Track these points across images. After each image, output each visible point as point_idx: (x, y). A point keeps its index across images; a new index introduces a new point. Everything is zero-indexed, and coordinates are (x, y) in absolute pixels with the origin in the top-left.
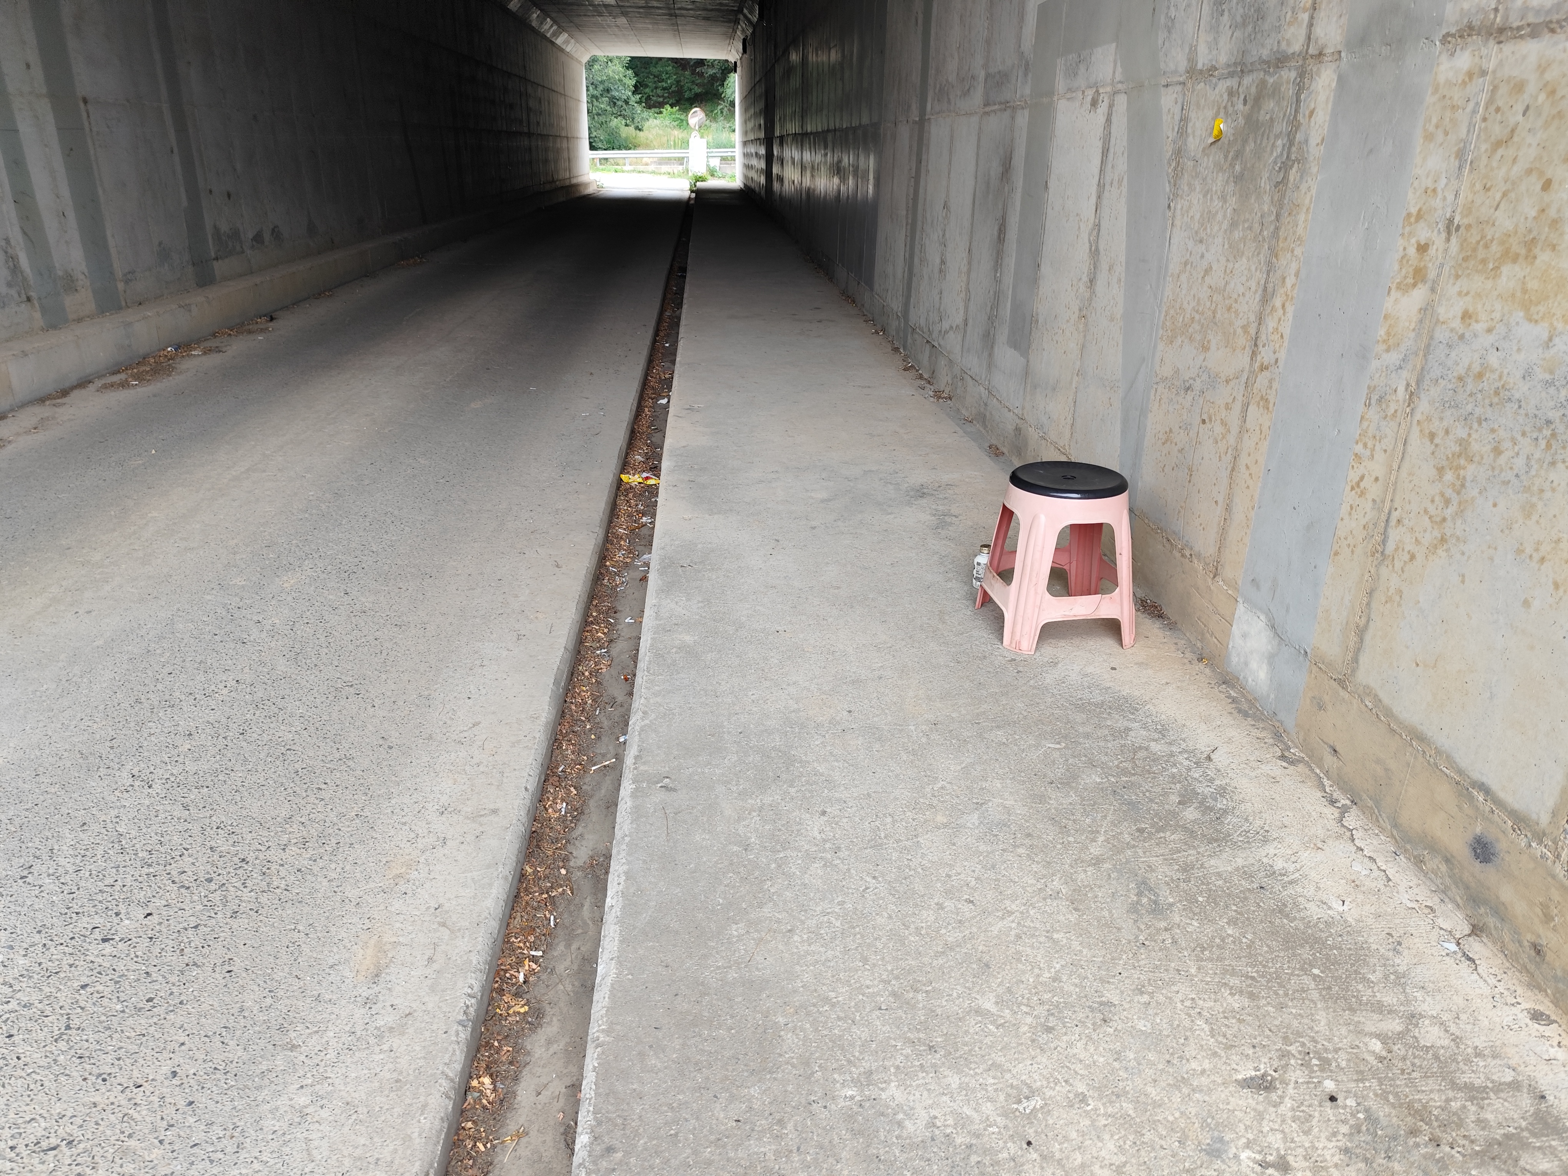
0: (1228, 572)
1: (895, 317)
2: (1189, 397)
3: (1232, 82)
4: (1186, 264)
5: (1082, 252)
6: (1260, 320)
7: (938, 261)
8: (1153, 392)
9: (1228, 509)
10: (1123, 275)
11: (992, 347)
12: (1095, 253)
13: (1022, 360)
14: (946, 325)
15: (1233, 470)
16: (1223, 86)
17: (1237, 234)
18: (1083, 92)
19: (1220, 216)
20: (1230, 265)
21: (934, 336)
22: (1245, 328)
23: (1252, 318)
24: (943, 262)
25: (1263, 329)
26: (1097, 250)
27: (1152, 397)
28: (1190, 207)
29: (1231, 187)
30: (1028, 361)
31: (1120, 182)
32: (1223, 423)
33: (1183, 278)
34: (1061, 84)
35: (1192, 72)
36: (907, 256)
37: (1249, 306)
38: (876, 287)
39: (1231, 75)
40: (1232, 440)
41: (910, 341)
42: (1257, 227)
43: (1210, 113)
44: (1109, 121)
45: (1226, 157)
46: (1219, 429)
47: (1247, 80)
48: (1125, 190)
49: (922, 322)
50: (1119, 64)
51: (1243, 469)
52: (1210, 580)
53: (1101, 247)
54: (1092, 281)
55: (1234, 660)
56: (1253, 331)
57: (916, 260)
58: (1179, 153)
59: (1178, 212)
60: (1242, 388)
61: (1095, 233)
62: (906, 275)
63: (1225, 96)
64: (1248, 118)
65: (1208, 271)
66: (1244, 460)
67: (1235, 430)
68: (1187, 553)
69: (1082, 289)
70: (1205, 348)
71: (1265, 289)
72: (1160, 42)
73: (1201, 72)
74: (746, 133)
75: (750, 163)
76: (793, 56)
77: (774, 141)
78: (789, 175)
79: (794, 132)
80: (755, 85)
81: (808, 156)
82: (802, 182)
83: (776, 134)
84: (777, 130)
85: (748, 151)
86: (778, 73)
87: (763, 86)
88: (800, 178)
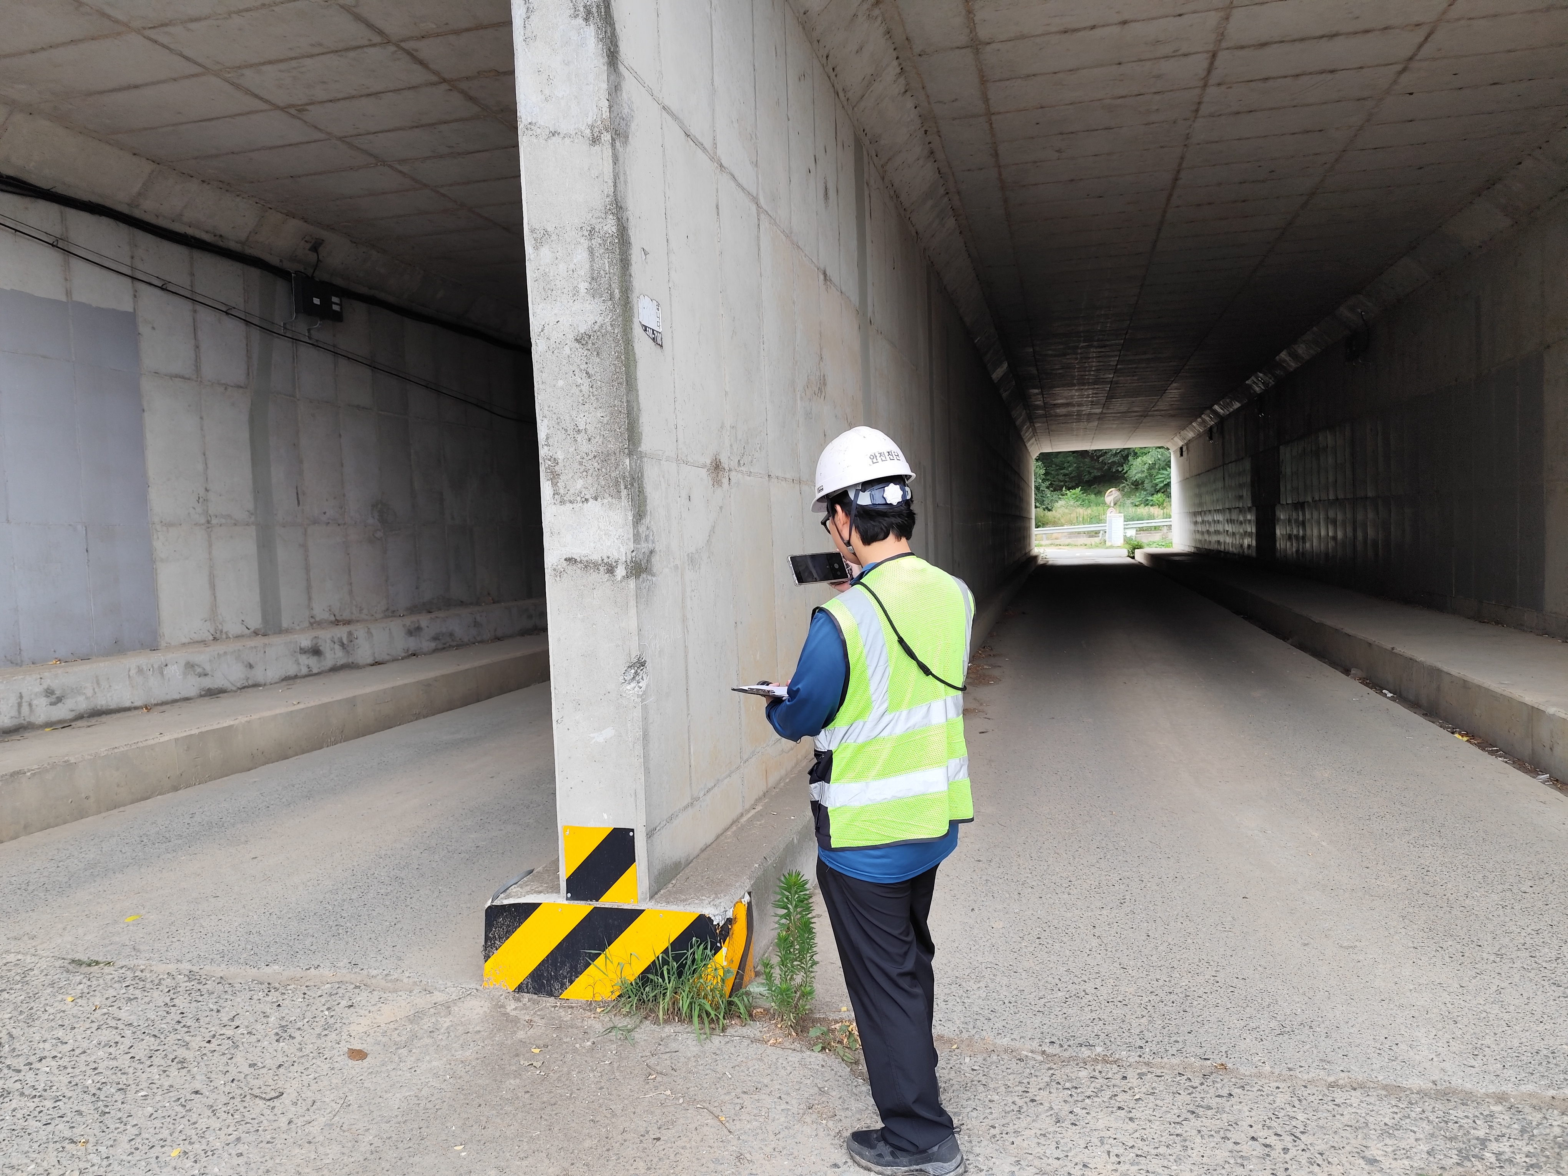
38: (1550, 606)
74: (1201, 504)
75: (1212, 529)
76: (1327, 439)
77: (1278, 508)
78: (1323, 533)
79: (1331, 497)
80: (1224, 464)
81: (1371, 515)
82: (1355, 537)
83: (1283, 502)
84: (1287, 498)
85: (1206, 519)
86: (1286, 453)
87: (1247, 464)
88: (1350, 533)
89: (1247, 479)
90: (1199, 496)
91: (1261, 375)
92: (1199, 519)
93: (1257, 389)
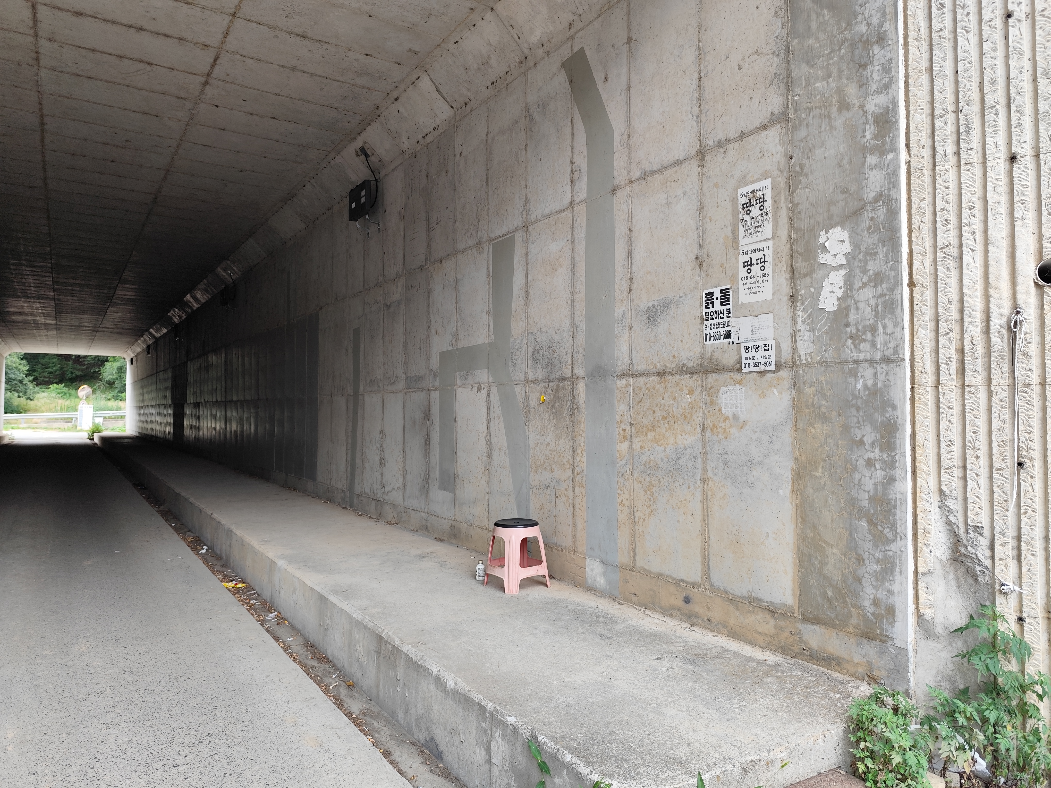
0: (580, 549)
1: (340, 491)
2: (549, 490)
3: (546, 384)
4: (537, 443)
5: (482, 444)
6: (573, 458)
7: (377, 458)
8: (531, 492)
9: (575, 526)
10: (507, 451)
11: (428, 493)
12: (489, 444)
13: (451, 495)
14: (387, 489)
15: (574, 511)
16: (542, 386)
17: (558, 432)
18: (472, 385)
19: (549, 426)
20: (557, 442)
21: (378, 496)
22: (568, 462)
23: (570, 458)
24: (382, 459)
25: (575, 461)
26: (491, 443)
27: (531, 494)
28: (535, 424)
29: (552, 417)
30: (455, 494)
31: (499, 417)
32: (566, 496)
33: (537, 448)
34: (459, 382)
35: (527, 380)
36: (349, 459)
37: (568, 454)
38: (320, 478)
39: (545, 382)
40: (571, 501)
41: (356, 501)
42: (566, 429)
43: (538, 394)
44: (488, 395)
45: (548, 408)
46: (564, 498)
47: (551, 384)
48: (502, 420)
49: (367, 490)
50: (490, 376)
51: (578, 510)
52: (572, 556)
53: (493, 441)
54: (490, 456)
55: (590, 581)
56: (571, 462)
57: (358, 461)
58: (526, 407)
59: (530, 426)
60: (571, 482)
61: (488, 436)
62: (349, 469)
63: (544, 389)
64: (555, 396)
65: (548, 445)
66: (577, 506)
67: (571, 497)
68: (560, 549)
69: (484, 459)
70: (552, 471)
71: (573, 448)
72: (511, 370)
73: (531, 381)
74: (143, 401)
75: (149, 420)
76: (213, 359)
77: (186, 406)
78: (209, 425)
79: (214, 400)
80: (157, 373)
81: (234, 414)
82: (226, 428)
83: (188, 402)
84: (191, 399)
85: (146, 412)
86: (192, 367)
87: (169, 374)
88: (223, 426)
89: (169, 384)
90: (142, 394)
91: (177, 310)
92: (142, 412)
93: (176, 320)
